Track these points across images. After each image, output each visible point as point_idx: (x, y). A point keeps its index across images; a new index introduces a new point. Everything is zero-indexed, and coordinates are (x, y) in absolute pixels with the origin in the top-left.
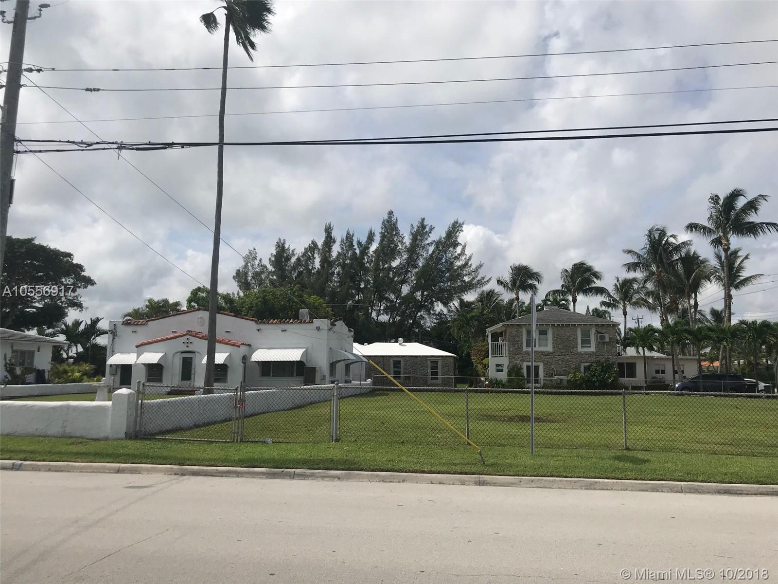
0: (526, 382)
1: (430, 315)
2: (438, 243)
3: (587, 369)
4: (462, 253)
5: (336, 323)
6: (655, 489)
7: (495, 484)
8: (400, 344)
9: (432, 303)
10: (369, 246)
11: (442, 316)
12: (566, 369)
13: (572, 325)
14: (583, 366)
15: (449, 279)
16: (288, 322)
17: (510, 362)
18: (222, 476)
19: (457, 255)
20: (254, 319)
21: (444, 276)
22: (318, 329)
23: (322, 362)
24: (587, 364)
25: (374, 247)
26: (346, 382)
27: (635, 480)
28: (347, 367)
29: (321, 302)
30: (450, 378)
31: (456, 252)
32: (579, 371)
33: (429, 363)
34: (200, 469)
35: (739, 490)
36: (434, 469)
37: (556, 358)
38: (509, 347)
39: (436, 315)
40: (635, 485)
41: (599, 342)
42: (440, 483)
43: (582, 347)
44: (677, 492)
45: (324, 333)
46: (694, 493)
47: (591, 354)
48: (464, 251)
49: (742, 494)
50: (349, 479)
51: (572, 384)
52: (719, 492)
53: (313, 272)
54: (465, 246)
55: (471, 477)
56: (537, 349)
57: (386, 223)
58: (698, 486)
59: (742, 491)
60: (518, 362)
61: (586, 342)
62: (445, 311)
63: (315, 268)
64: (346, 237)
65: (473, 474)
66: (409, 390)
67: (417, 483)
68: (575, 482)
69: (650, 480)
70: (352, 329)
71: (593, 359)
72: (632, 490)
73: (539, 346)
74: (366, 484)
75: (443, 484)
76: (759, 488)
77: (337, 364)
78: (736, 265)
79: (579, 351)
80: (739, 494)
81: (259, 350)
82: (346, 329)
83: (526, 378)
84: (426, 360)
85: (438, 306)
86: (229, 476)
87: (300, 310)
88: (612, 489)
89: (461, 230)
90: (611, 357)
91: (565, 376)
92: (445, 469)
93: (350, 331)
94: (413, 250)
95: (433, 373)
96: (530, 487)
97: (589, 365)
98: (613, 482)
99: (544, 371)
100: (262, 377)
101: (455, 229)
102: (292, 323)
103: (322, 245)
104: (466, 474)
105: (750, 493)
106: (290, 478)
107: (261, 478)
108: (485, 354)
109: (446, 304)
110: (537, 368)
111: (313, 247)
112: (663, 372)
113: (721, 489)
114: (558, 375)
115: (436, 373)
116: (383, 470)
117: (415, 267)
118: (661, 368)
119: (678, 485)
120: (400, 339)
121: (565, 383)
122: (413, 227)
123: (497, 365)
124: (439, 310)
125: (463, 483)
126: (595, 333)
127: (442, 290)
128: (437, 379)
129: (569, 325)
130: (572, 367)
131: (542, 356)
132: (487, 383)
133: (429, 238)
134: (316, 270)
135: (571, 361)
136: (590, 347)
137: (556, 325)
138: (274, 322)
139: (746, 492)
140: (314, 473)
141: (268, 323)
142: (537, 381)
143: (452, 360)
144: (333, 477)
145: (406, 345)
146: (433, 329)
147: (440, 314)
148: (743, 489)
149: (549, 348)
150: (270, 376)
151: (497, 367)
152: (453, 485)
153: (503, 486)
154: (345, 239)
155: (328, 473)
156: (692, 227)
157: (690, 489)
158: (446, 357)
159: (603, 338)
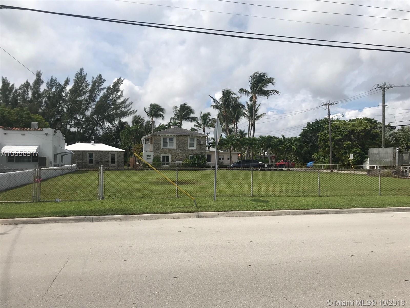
0: (162, 164)
1: (102, 128)
2: (109, 88)
3: (192, 157)
4: (121, 95)
5: (57, 131)
6: (279, 214)
7: (206, 217)
8: (92, 144)
9: (103, 122)
10: (66, 87)
11: (109, 129)
12: (182, 158)
13: (186, 136)
14: (190, 156)
15: (113, 109)
16: (26, 130)
17: (154, 154)
18: (44, 223)
19: (118, 96)
20: (1, 127)
21: (110, 107)
22: (47, 134)
23: (49, 153)
24: (192, 155)
25: (69, 88)
26: (62, 165)
27: (270, 210)
28: (62, 157)
29: (41, 118)
30: (121, 163)
31: (118, 94)
32: (188, 159)
33: (110, 155)
34: (27, 220)
35: (312, 212)
36: (173, 211)
37: (177, 152)
38: (154, 147)
39: (106, 129)
40: (270, 213)
41: (198, 145)
42: (178, 218)
43: (190, 147)
44: (288, 215)
45: (51, 137)
46: (295, 215)
47: (194, 150)
48: (122, 94)
49: (313, 214)
50: (127, 219)
51: (184, 165)
52: (305, 214)
53: (27, 100)
54: (123, 92)
55: (194, 214)
56: (168, 147)
57: (78, 74)
58: (296, 211)
59: (314, 212)
60: (158, 154)
61: (192, 144)
62: (111, 126)
63: (29, 98)
64: (51, 80)
65: (194, 212)
66: (156, 169)
67: (166, 219)
68: (244, 213)
69: (276, 210)
70: (64, 135)
71: (195, 153)
72: (269, 216)
73: (169, 146)
74: (137, 222)
75: (180, 218)
76: (320, 211)
77: (57, 155)
78: (256, 109)
79: (188, 149)
80: (312, 214)
81: (6, 146)
82: (61, 134)
83: (162, 162)
84: (108, 153)
85: (107, 123)
86: (49, 223)
87: (32, 122)
88: (260, 216)
89: (122, 83)
90: (203, 152)
91: (181, 161)
92: (178, 210)
93: (63, 136)
94: (92, 91)
95: (112, 160)
96: (223, 217)
97: (193, 156)
98: (261, 212)
99: (171, 159)
100: (9, 163)
101: (119, 82)
102: (29, 130)
103: (33, 84)
104: (190, 212)
105: (316, 213)
106: (90, 221)
107: (71, 222)
108: (141, 150)
109: (111, 123)
110: (167, 157)
111: (27, 85)
112: (223, 159)
113: (305, 212)
114: (178, 160)
115: (114, 160)
116: (145, 213)
117: (93, 101)
118: (222, 157)
119: (288, 211)
120: (92, 141)
121: (181, 165)
122: (94, 78)
123: (148, 156)
124: (108, 126)
125: (190, 217)
126: (196, 140)
127: (109, 115)
128: (114, 163)
129: (184, 136)
130: (185, 157)
131: (171, 151)
132: (142, 165)
133: (102, 86)
134: (29, 99)
135: (184, 154)
136: (194, 147)
137: (178, 136)
138: (16, 129)
139: (315, 213)
140: (105, 217)
141: (12, 130)
142: (167, 164)
143: (123, 153)
144: (117, 219)
145: (95, 145)
146: (103, 136)
147: (108, 128)
148: (314, 211)
149: (174, 147)
150: (14, 162)
151: (147, 157)
152: (185, 219)
153: (210, 217)
154: (50, 82)
155: (114, 217)
156: (242, 91)
157: (293, 213)
158: (120, 151)
159: (200, 142)
